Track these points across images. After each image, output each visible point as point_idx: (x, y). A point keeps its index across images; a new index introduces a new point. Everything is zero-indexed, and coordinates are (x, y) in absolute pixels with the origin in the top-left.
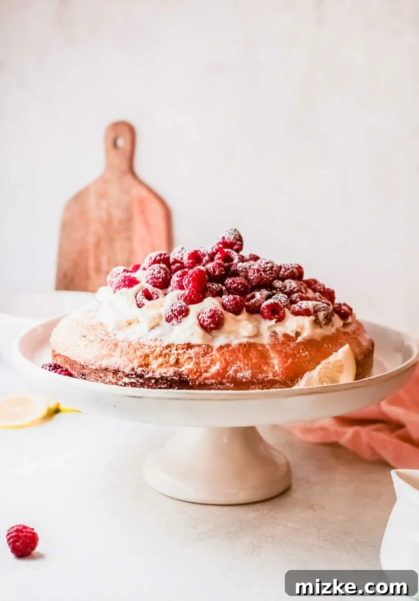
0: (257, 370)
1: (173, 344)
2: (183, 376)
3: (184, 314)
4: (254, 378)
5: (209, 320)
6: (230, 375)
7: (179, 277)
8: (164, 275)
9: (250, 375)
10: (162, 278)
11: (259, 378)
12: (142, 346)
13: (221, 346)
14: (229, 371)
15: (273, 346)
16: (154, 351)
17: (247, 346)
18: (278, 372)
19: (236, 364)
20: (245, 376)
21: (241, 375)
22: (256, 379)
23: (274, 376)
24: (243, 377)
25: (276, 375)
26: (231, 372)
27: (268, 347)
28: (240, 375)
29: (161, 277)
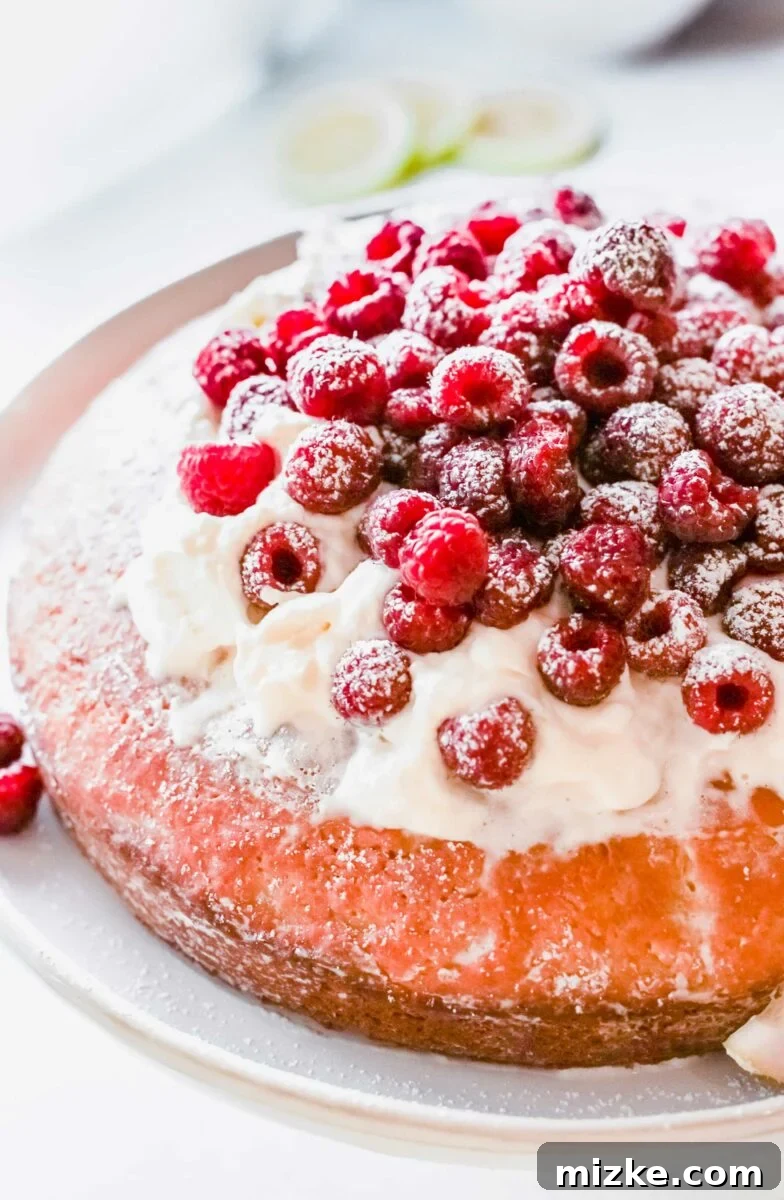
0: (633, 966)
1: (346, 820)
2: (367, 970)
3: (389, 708)
4: (614, 1001)
5: (473, 762)
6: (531, 983)
7: (390, 531)
8: (347, 480)
9: (605, 985)
10: (340, 491)
11: (636, 994)
12: (243, 798)
13: (512, 853)
14: (527, 972)
15: (709, 853)
16: (278, 838)
17: (610, 852)
18: (710, 971)
19: (559, 939)
20: (585, 988)
21: (574, 982)
22: (624, 1003)
23: (691, 988)
24: (576, 993)
25: (700, 979)
26: (535, 975)
27: (691, 852)
28: (564, 984)
29: (338, 485)
